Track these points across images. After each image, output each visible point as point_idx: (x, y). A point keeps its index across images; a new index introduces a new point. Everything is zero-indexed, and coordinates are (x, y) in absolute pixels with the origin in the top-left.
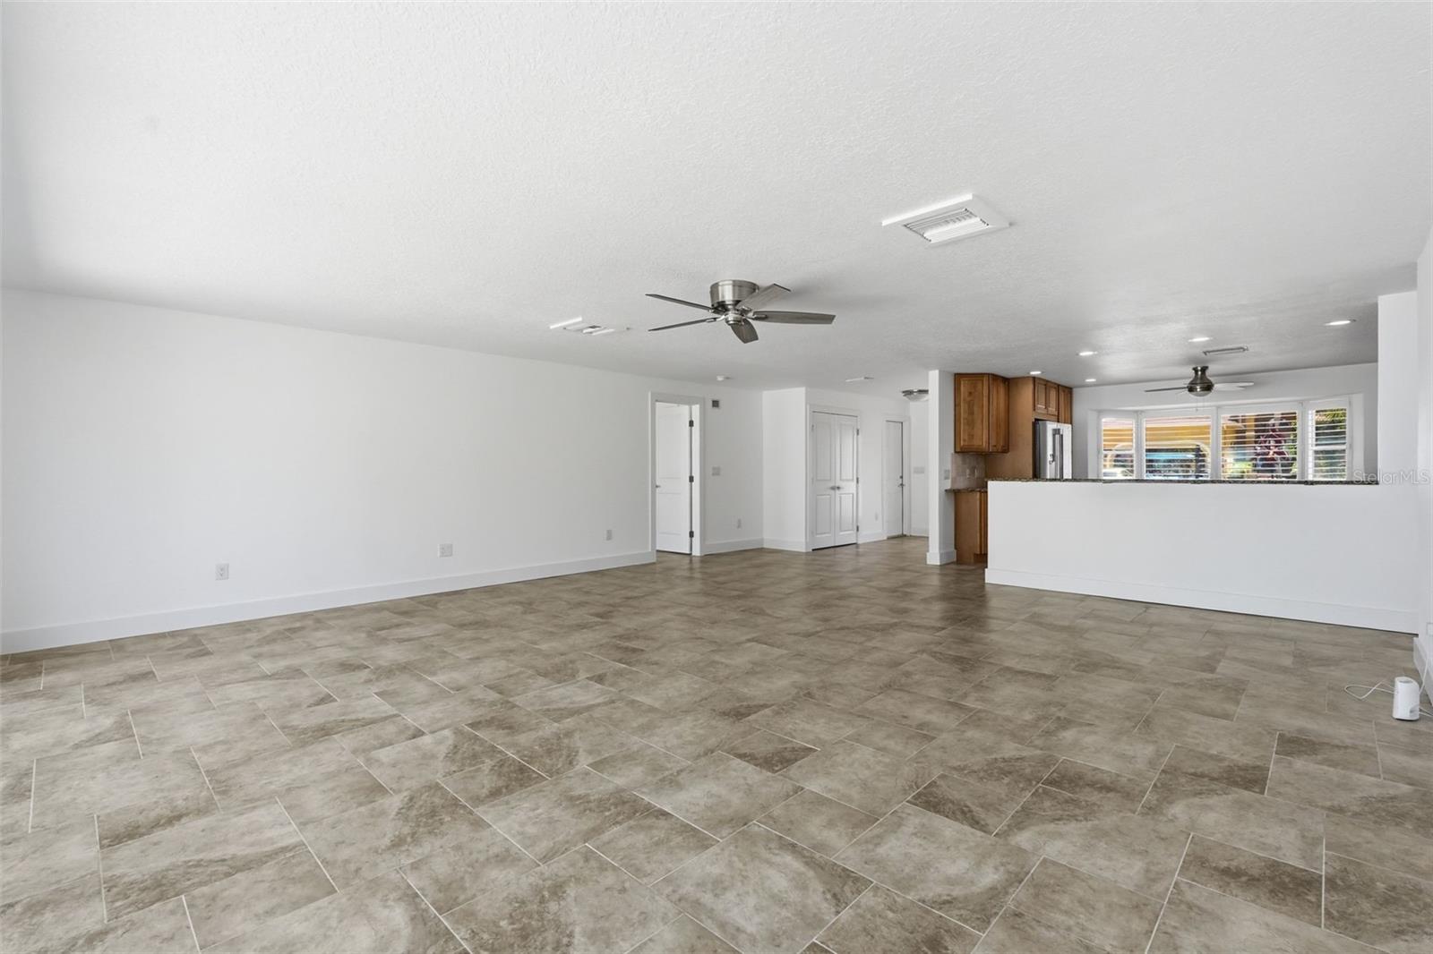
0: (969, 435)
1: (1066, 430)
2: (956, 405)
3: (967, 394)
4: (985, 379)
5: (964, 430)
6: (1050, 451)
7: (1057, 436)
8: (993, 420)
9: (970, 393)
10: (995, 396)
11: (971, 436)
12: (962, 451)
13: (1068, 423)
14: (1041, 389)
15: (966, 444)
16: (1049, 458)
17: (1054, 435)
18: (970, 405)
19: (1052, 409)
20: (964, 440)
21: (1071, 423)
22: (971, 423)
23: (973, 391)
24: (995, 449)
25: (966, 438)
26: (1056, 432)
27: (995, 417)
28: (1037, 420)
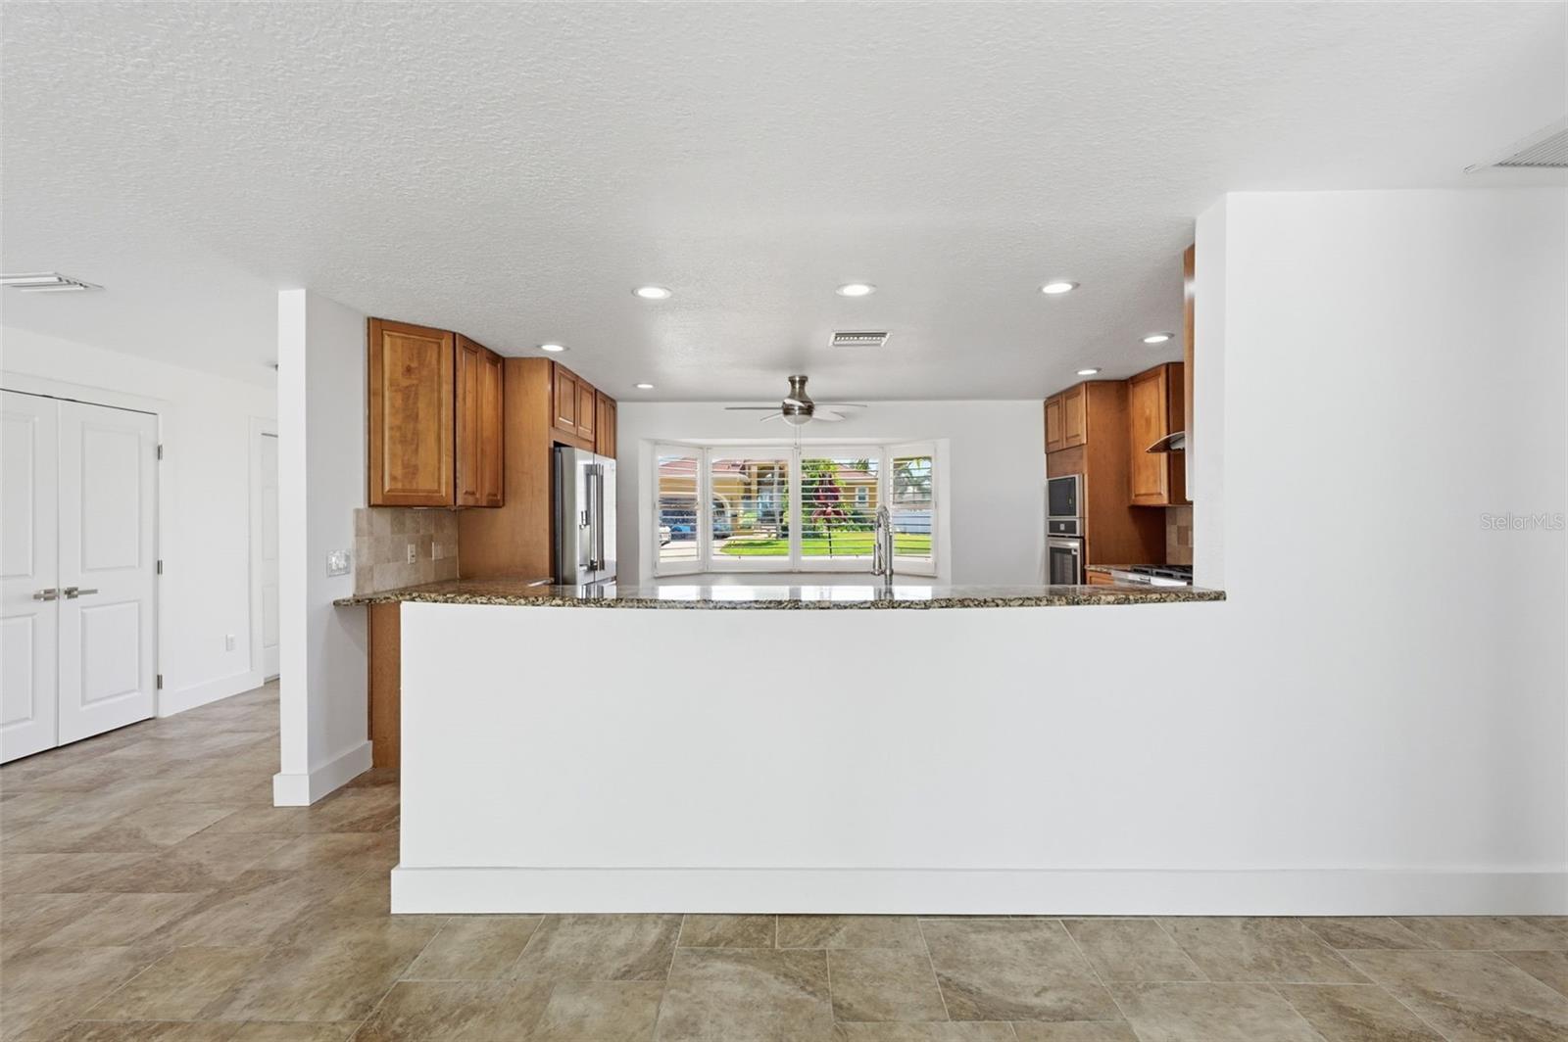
0: (405, 466)
1: (608, 466)
2: (373, 394)
3: (400, 369)
4: (446, 344)
5: (393, 456)
6: (581, 505)
7: (593, 478)
8: (465, 436)
9: (409, 370)
10: (470, 384)
11: (411, 471)
12: (387, 502)
13: (610, 457)
14: (564, 387)
15: (399, 486)
16: (579, 520)
17: (588, 476)
18: (409, 395)
19: (586, 431)
20: (393, 478)
21: (615, 458)
22: (410, 440)
23: (414, 365)
24: (471, 501)
25: (399, 472)
26: (591, 471)
27: (470, 425)
28: (557, 444)
